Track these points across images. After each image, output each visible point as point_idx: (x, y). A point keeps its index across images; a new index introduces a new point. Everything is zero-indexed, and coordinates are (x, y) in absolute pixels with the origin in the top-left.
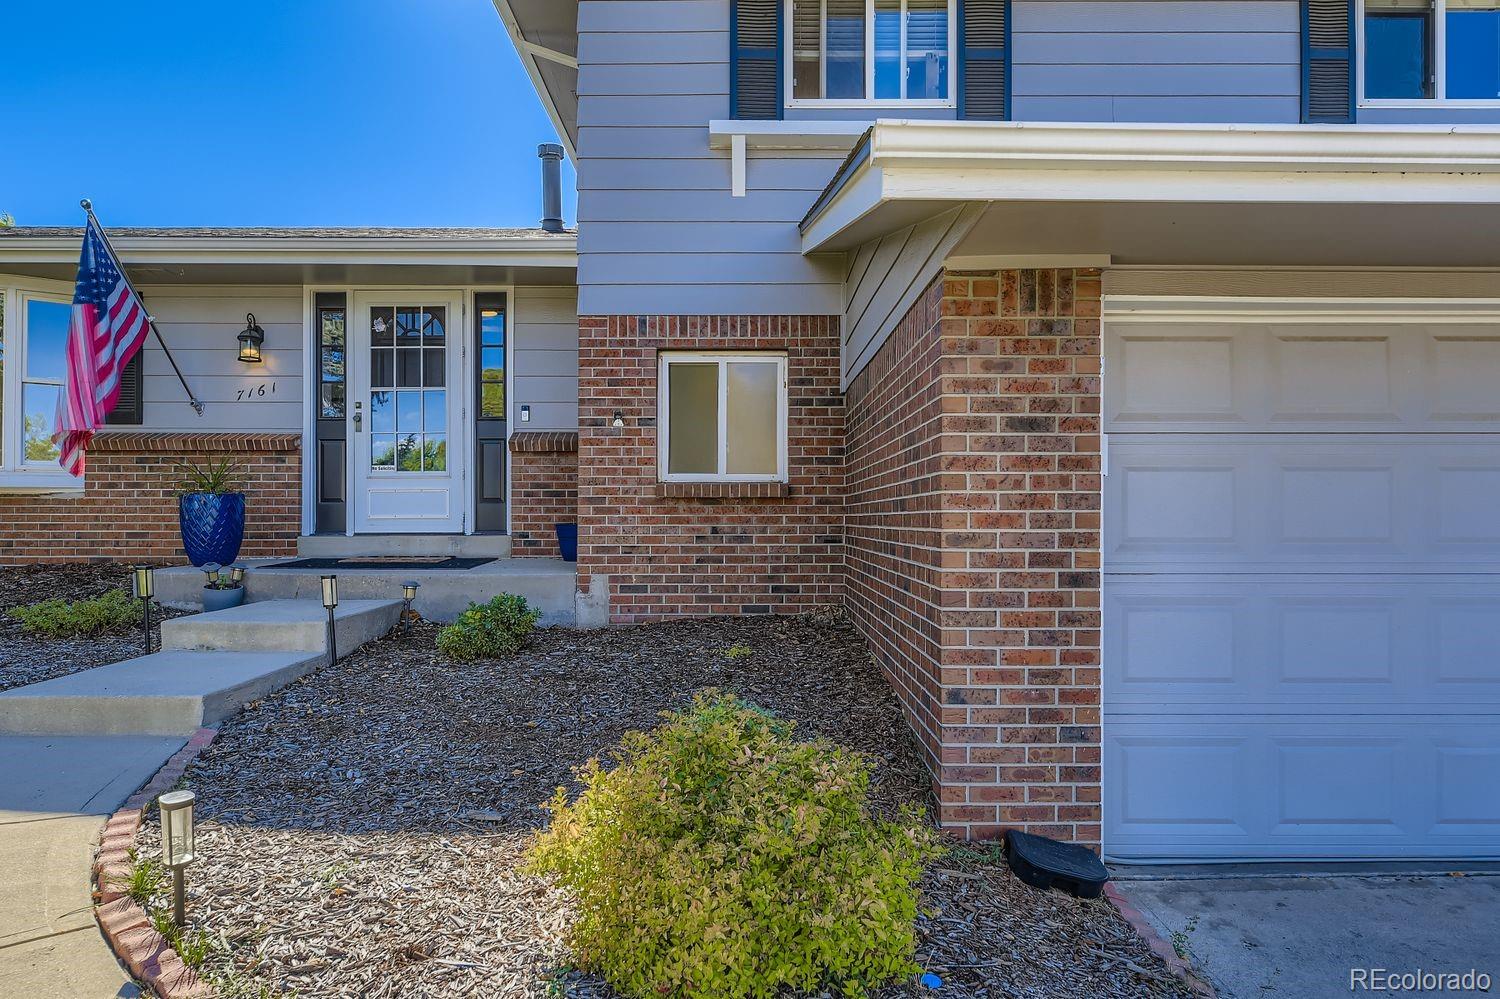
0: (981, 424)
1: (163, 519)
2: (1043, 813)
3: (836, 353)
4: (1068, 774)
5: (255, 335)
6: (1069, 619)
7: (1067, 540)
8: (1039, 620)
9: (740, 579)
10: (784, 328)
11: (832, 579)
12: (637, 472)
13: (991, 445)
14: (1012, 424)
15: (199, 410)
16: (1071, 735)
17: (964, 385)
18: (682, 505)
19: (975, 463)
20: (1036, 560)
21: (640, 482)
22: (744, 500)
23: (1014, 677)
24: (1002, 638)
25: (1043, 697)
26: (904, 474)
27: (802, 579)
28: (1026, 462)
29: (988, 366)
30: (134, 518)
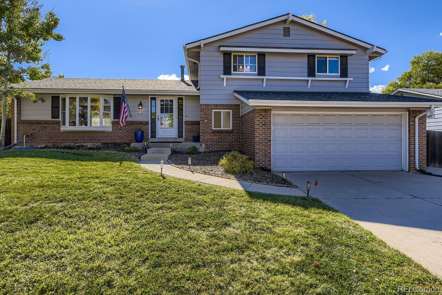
0: (259, 125)
1: (126, 135)
2: (266, 165)
3: (239, 110)
4: (268, 161)
5: (141, 104)
6: (268, 145)
7: (268, 137)
8: (265, 145)
9: (225, 144)
10: (232, 106)
11: (239, 144)
12: (209, 128)
13: (260, 127)
14: (262, 125)
15: (131, 117)
16: (268, 157)
17: (257, 121)
18: (216, 133)
19: (259, 129)
20: (265, 139)
21: (210, 129)
22: (226, 132)
23: (263, 151)
24: (261, 147)
25: (266, 153)
26: (251, 129)
27: (234, 144)
28: (264, 129)
29: (260, 119)
30: (121, 135)
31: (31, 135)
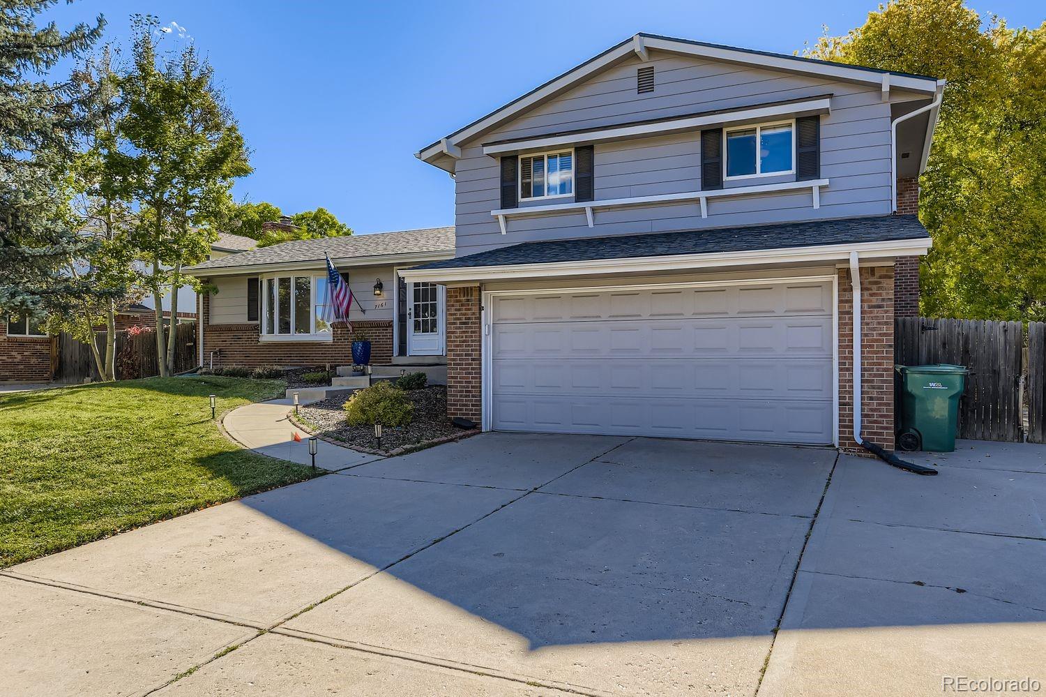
0: (455, 323)
2: (468, 414)
4: (474, 405)
5: (379, 286)
6: (473, 369)
7: (472, 350)
8: (467, 369)
13: (456, 328)
14: (461, 323)
15: (364, 313)
16: (473, 396)
17: (451, 315)
20: (466, 355)
23: (462, 382)
24: (459, 373)
25: (468, 387)
29: (456, 310)
31: (220, 351)
